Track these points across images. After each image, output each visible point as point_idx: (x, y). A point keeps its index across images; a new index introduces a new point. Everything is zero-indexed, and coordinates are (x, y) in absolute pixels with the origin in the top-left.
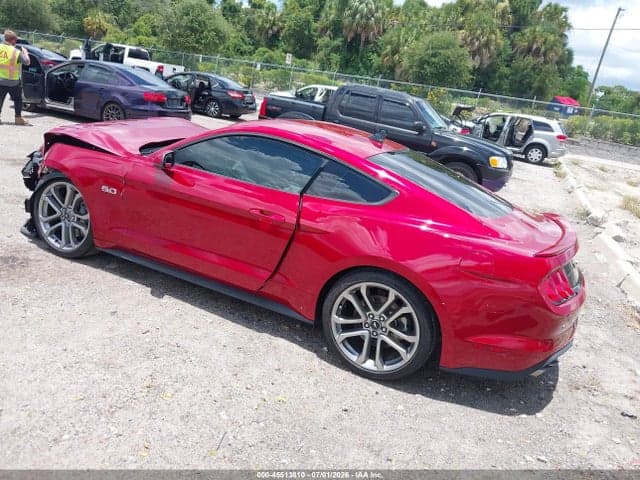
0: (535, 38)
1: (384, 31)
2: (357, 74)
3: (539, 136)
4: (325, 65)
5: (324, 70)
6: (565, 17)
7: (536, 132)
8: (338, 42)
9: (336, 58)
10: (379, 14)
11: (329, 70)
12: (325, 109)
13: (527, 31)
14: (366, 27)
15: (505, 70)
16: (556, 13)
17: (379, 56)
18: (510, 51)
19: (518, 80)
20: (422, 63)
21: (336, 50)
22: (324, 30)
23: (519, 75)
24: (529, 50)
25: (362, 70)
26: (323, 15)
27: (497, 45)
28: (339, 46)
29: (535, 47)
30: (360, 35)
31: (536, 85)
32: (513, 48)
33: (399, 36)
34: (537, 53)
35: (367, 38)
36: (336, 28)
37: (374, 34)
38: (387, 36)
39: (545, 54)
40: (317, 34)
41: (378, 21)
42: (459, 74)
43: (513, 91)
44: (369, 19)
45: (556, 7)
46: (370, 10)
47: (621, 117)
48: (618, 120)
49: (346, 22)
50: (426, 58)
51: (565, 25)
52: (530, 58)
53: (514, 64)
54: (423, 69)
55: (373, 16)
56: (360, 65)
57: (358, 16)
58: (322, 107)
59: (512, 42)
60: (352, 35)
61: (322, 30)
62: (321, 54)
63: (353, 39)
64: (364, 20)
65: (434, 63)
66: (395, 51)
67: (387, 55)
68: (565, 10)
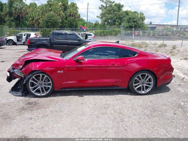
0: (71, 12)
1: (27, 13)
2: (22, 28)
3: (90, 37)
4: (10, 26)
5: (10, 28)
6: (76, 6)
7: (88, 37)
8: (12, 18)
9: (13, 23)
10: (24, 8)
11: (12, 28)
12: (50, 39)
13: (68, 10)
14: (21, 13)
15: (66, 21)
16: (73, 5)
17: (28, 21)
18: (65, 16)
19: (70, 23)
20: (47, 22)
21: (12, 21)
22: (6, 15)
23: (70, 22)
24: (70, 15)
25: (24, 26)
26: (4, 10)
27: (62, 15)
28: (13, 20)
29: (72, 14)
30: (19, 16)
31: (75, 24)
32: (66, 15)
33: (33, 14)
34: (72, 16)
35: (22, 16)
36: (10, 14)
37: (24, 15)
38: (29, 15)
39: (74, 16)
40: (4, 16)
41: (24, 10)
42: (58, 24)
43: (70, 27)
44: (21, 10)
45: (73, 3)
46: (21, 7)
47: (100, 30)
48: (100, 31)
49: (14, 11)
50: (48, 20)
51: (77, 8)
52: (71, 17)
53: (68, 19)
54: (48, 24)
55: (22, 9)
56: (22, 25)
57: (17, 10)
58: (49, 38)
59: (65, 13)
60: (17, 15)
61: (5, 15)
62: (8, 23)
63: (17, 17)
64: (20, 11)
65: (50, 22)
66: (33, 19)
67: (30, 21)
68: (76, 4)
